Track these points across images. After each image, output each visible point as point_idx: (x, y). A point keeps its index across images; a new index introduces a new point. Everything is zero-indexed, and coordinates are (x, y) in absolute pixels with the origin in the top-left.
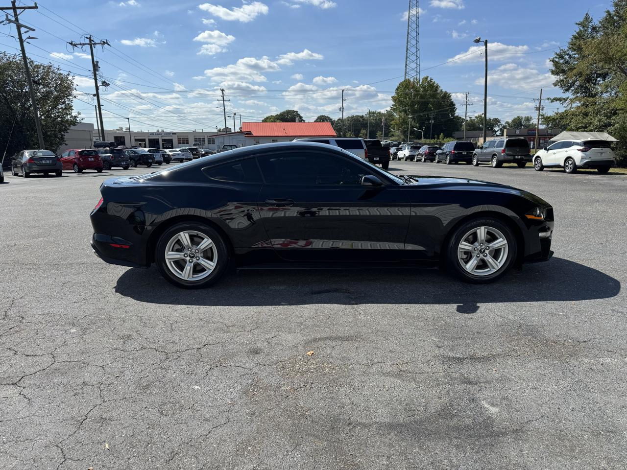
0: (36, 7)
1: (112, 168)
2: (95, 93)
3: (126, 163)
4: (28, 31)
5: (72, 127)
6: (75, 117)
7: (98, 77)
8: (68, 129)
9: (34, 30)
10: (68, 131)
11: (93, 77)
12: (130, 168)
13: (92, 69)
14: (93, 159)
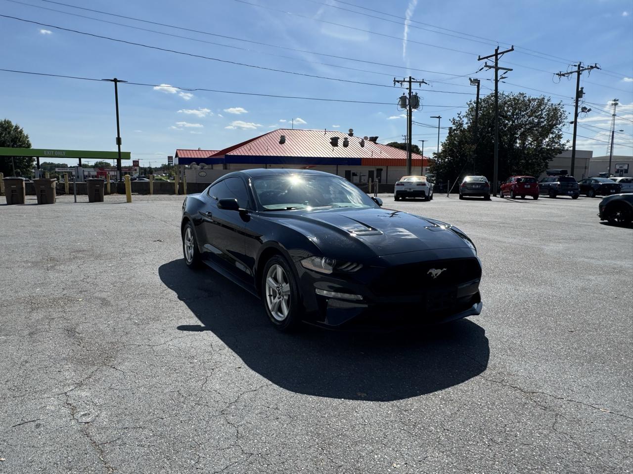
0: (512, 50)
1: (557, 196)
2: (574, 120)
3: (573, 192)
4: (507, 72)
5: (559, 155)
6: (563, 145)
7: (580, 103)
8: (554, 157)
9: (511, 70)
10: (553, 159)
11: (575, 104)
12: (579, 198)
13: (575, 96)
14: (529, 186)
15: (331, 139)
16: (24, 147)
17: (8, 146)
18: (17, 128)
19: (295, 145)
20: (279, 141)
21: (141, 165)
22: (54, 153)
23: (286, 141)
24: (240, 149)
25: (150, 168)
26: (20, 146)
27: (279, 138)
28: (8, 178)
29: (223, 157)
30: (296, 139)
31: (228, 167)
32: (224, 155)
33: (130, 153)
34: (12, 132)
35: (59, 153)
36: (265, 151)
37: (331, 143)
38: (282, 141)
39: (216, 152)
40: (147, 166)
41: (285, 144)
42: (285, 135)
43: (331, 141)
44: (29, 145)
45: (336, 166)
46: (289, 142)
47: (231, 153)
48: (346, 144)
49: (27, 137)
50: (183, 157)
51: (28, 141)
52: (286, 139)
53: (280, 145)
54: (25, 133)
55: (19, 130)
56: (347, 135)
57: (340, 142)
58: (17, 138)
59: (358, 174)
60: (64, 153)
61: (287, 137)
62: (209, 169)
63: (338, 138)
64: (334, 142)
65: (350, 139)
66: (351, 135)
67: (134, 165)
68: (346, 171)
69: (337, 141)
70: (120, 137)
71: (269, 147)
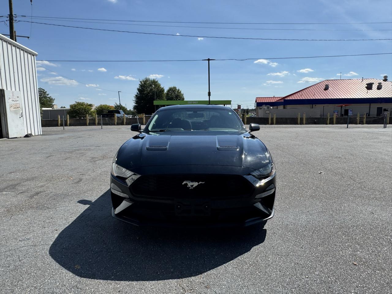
15: (367, 84)
16: (181, 100)
17: (174, 100)
18: (179, 90)
19: (336, 90)
20: (324, 88)
21: (242, 108)
22: (192, 103)
23: (329, 89)
24: (295, 96)
25: (248, 109)
26: (179, 100)
27: (324, 86)
28: (147, 115)
29: (283, 101)
30: (337, 86)
31: (286, 108)
32: (283, 100)
33: (231, 101)
34: (176, 92)
35: (195, 103)
36: (312, 95)
37: (366, 87)
38: (326, 88)
39: (281, 98)
40: (245, 108)
41: (328, 90)
42: (329, 84)
43: (366, 86)
44: (183, 99)
45: (369, 104)
46: (332, 89)
47: (288, 98)
48: (379, 87)
49: (183, 95)
50: (259, 102)
51: (183, 97)
52: (329, 86)
53: (324, 91)
54: (182, 93)
55: (180, 91)
56: (382, 80)
57: (375, 87)
58: (178, 95)
59: (389, 110)
60: (197, 102)
61: (331, 85)
62: (276, 109)
63: (373, 83)
64: (369, 87)
65: (384, 84)
66: (385, 80)
67: (238, 108)
68: (378, 108)
69: (372, 86)
70: (210, 91)
71: (315, 93)
